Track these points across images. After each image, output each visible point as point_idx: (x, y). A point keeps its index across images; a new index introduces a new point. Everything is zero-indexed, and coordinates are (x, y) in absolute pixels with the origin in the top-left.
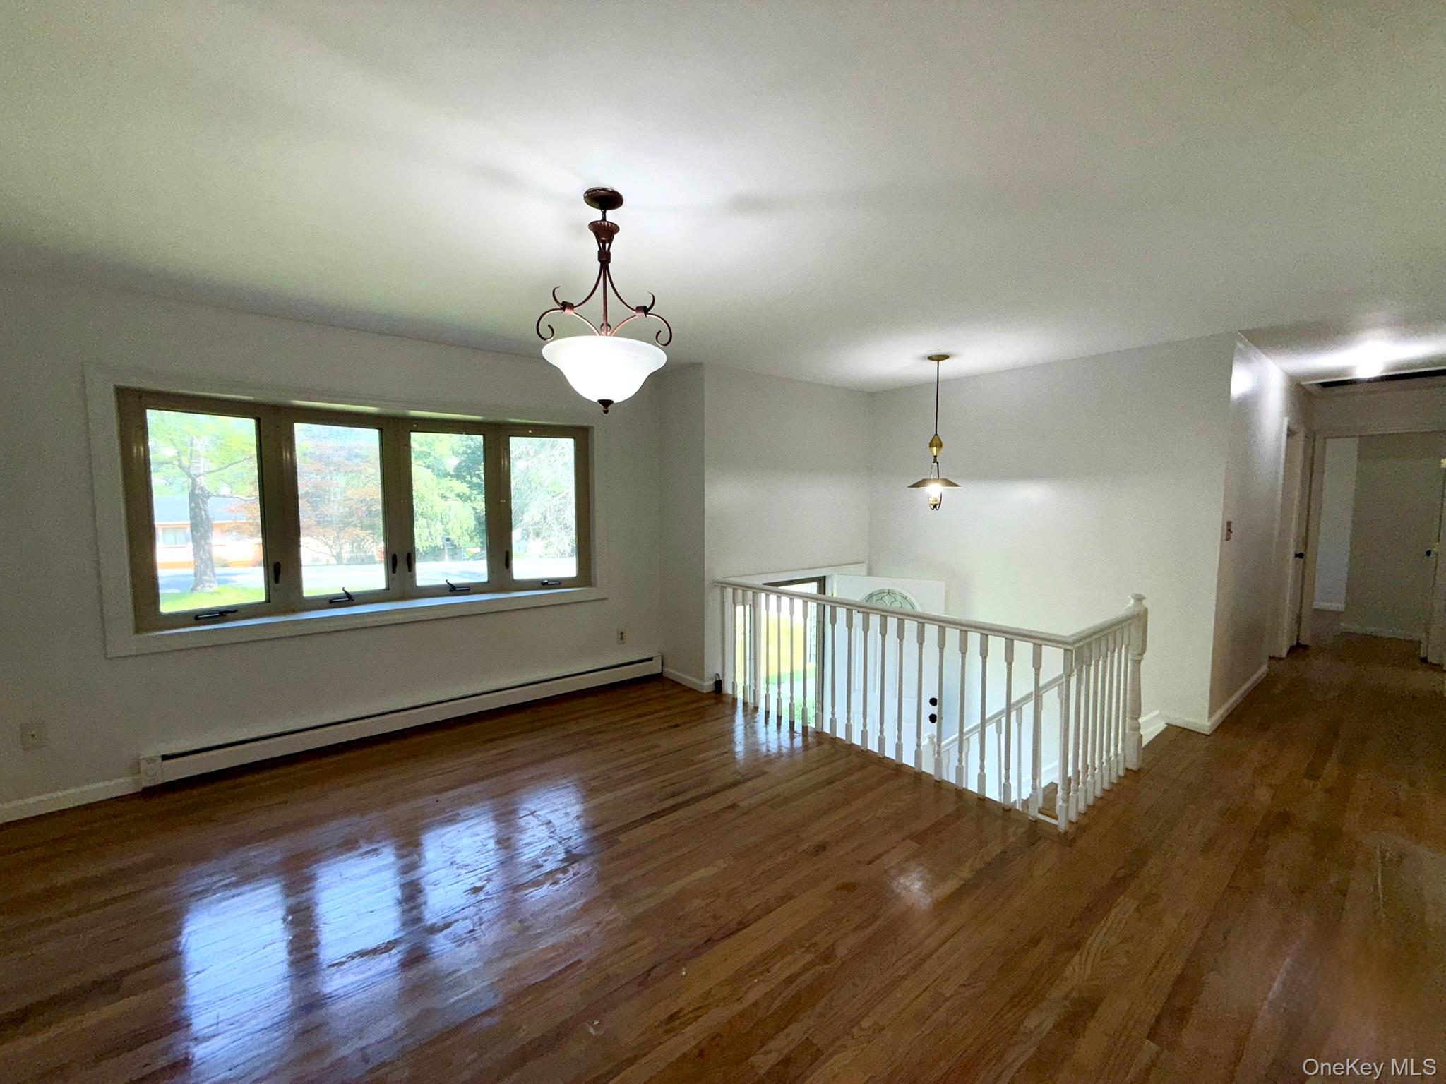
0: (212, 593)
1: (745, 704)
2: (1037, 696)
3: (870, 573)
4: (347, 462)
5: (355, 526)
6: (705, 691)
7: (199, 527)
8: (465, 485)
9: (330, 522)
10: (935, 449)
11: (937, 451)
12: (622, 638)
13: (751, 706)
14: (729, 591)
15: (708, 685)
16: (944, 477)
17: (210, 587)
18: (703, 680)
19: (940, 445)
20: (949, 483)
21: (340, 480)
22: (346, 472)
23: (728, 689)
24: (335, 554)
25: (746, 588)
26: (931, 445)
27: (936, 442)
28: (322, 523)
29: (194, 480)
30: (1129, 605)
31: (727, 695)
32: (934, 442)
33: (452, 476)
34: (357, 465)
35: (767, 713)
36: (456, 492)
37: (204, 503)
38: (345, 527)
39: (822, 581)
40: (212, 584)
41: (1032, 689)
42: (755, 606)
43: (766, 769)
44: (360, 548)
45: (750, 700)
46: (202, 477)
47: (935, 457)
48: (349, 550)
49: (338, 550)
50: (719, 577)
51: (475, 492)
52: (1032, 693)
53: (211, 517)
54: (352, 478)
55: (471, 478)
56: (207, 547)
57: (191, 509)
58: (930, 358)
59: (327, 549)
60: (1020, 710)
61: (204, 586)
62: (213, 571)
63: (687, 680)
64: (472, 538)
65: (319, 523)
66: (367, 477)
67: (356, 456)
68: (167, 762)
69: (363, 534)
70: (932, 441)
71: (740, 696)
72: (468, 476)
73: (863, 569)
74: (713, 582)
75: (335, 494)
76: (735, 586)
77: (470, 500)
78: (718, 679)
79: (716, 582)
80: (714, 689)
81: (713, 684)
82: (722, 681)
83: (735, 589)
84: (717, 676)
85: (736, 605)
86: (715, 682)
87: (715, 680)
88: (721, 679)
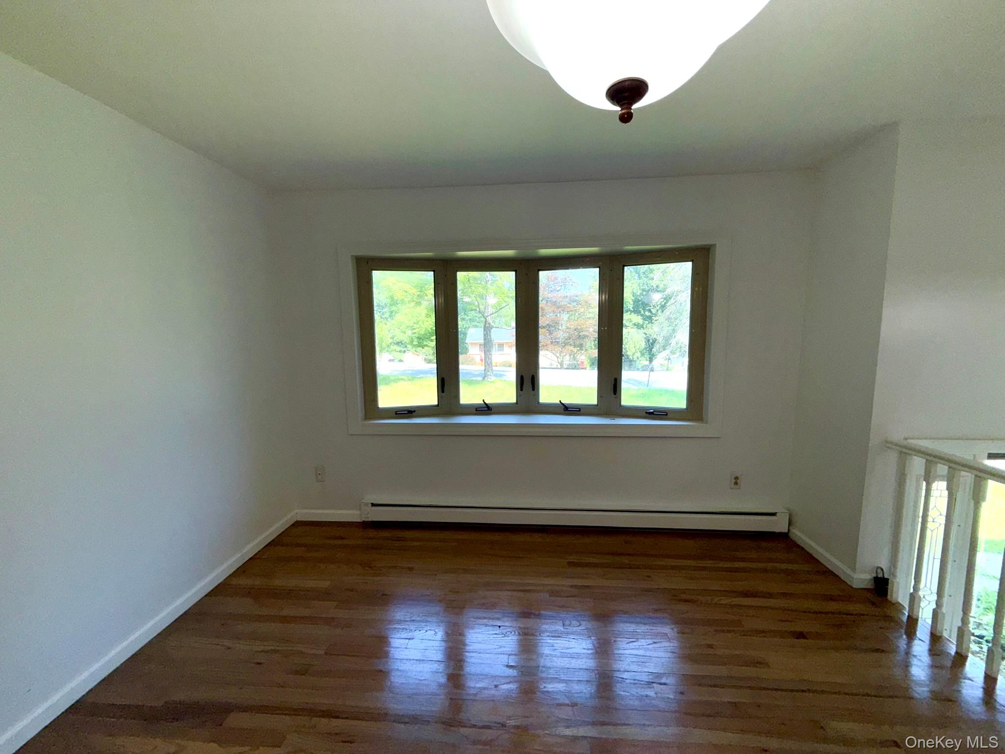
0: (491, 382)
4: (569, 305)
5: (571, 345)
6: (854, 586)
7: (487, 345)
8: (640, 317)
9: (558, 342)
12: (736, 483)
15: (861, 578)
17: (490, 378)
18: (854, 569)
21: (565, 317)
22: (568, 312)
24: (560, 362)
28: (555, 343)
29: (486, 319)
31: (898, 607)
33: (632, 312)
34: (574, 307)
36: (633, 322)
37: (490, 332)
38: (565, 345)
40: (491, 377)
42: (973, 491)
44: (574, 359)
46: (489, 317)
48: (568, 359)
49: (562, 359)
50: (897, 436)
51: (647, 322)
53: (493, 339)
54: (572, 315)
55: (644, 312)
56: (490, 356)
57: (485, 335)
59: (555, 358)
61: (488, 378)
62: (492, 370)
64: (643, 355)
65: (552, 343)
66: (579, 314)
67: (574, 302)
68: (373, 508)
69: (575, 350)
72: (642, 311)
74: (887, 442)
75: (562, 325)
77: (643, 328)
78: (880, 575)
79: (891, 443)
80: (869, 587)
81: (871, 579)
82: (887, 580)
83: (931, 461)
84: (879, 571)
85: (930, 482)
86: (874, 577)
87: (875, 575)
88: (886, 576)
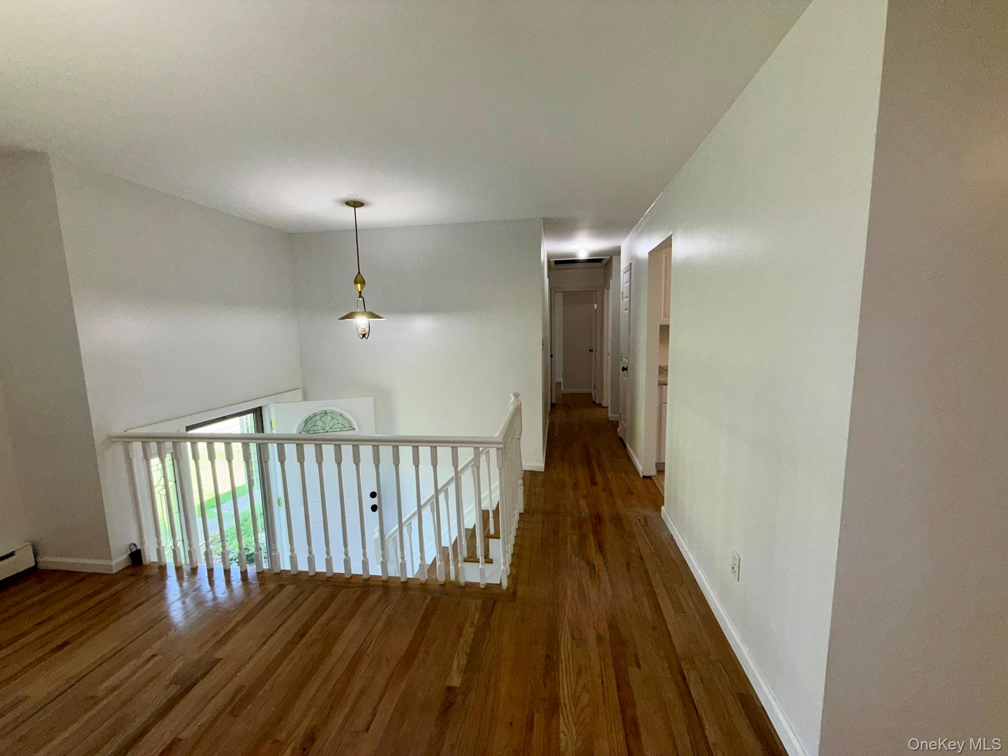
1: (179, 569)
2: (457, 479)
3: (305, 398)
6: (114, 571)
10: (359, 285)
11: (362, 288)
13: (186, 569)
14: (137, 446)
15: (118, 560)
16: (369, 311)
18: (110, 558)
19: (363, 283)
20: (373, 316)
23: (150, 556)
25: (160, 439)
26: (356, 282)
27: (359, 279)
30: (511, 401)
31: (150, 565)
32: (358, 280)
35: (210, 571)
39: (258, 412)
41: (453, 474)
42: (177, 458)
43: (218, 655)
45: (184, 560)
47: (360, 292)
50: (119, 429)
52: (453, 477)
58: (348, 203)
60: (446, 492)
63: (84, 564)
70: (356, 278)
71: (169, 560)
73: (299, 394)
74: (111, 437)
76: (145, 439)
78: (134, 550)
79: (114, 437)
80: (129, 564)
81: (127, 558)
82: (140, 550)
83: (145, 442)
84: (132, 547)
85: (149, 458)
86: (130, 555)
87: (129, 552)
88: (139, 548)
